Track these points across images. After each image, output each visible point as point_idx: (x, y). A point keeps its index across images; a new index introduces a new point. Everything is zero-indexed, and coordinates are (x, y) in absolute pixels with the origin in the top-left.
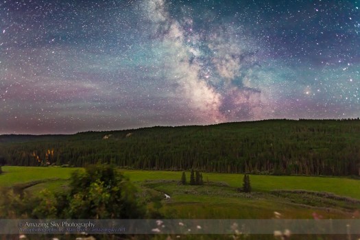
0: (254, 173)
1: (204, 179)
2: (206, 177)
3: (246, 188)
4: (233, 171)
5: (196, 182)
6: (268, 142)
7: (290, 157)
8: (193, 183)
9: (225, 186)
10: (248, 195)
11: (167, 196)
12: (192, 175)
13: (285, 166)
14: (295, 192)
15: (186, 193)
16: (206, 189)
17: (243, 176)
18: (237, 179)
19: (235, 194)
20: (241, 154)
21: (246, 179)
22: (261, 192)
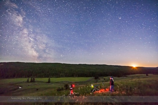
0: (51, 78)
1: (36, 80)
2: (37, 79)
3: (49, 82)
4: (45, 77)
5: (32, 81)
6: (55, 69)
7: (61, 73)
8: (31, 81)
9: (43, 82)
10: (49, 84)
11: (20, 88)
12: (31, 79)
13: (59, 75)
14: (61, 82)
15: (29, 85)
16: (36, 83)
17: (48, 78)
18: (46, 79)
19: (46, 84)
20: (48, 72)
21: (49, 79)
22: (53, 83)
